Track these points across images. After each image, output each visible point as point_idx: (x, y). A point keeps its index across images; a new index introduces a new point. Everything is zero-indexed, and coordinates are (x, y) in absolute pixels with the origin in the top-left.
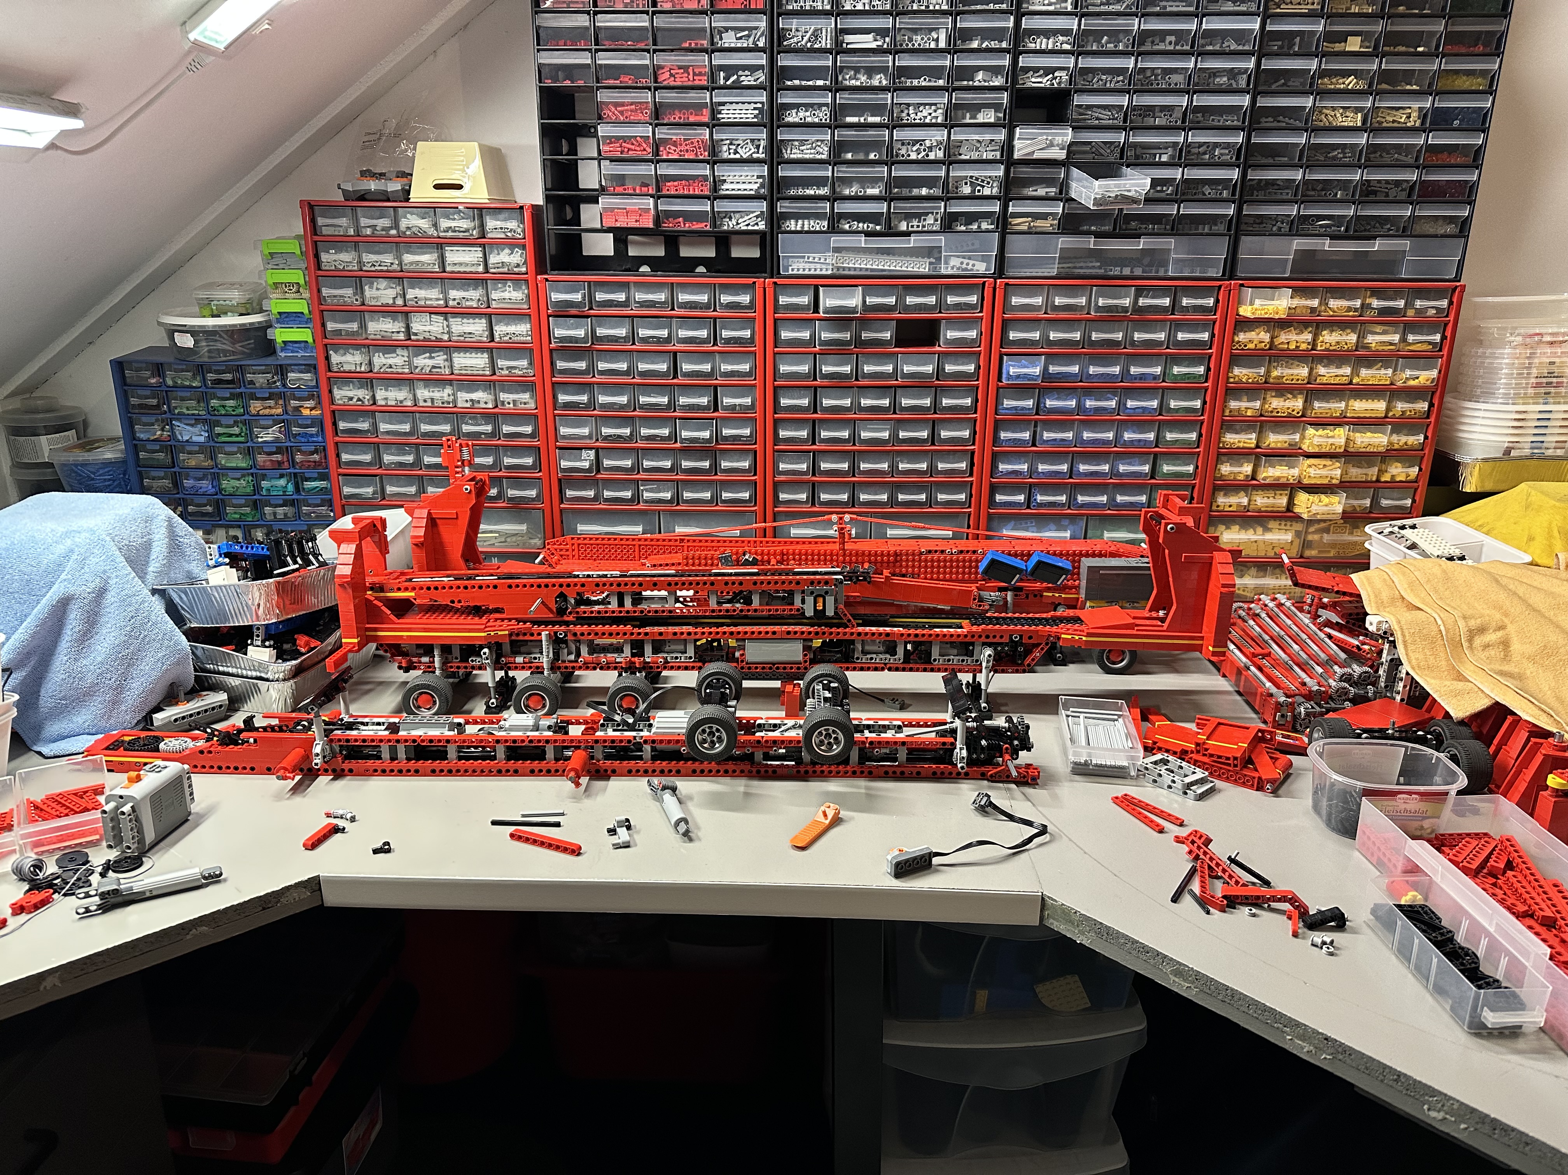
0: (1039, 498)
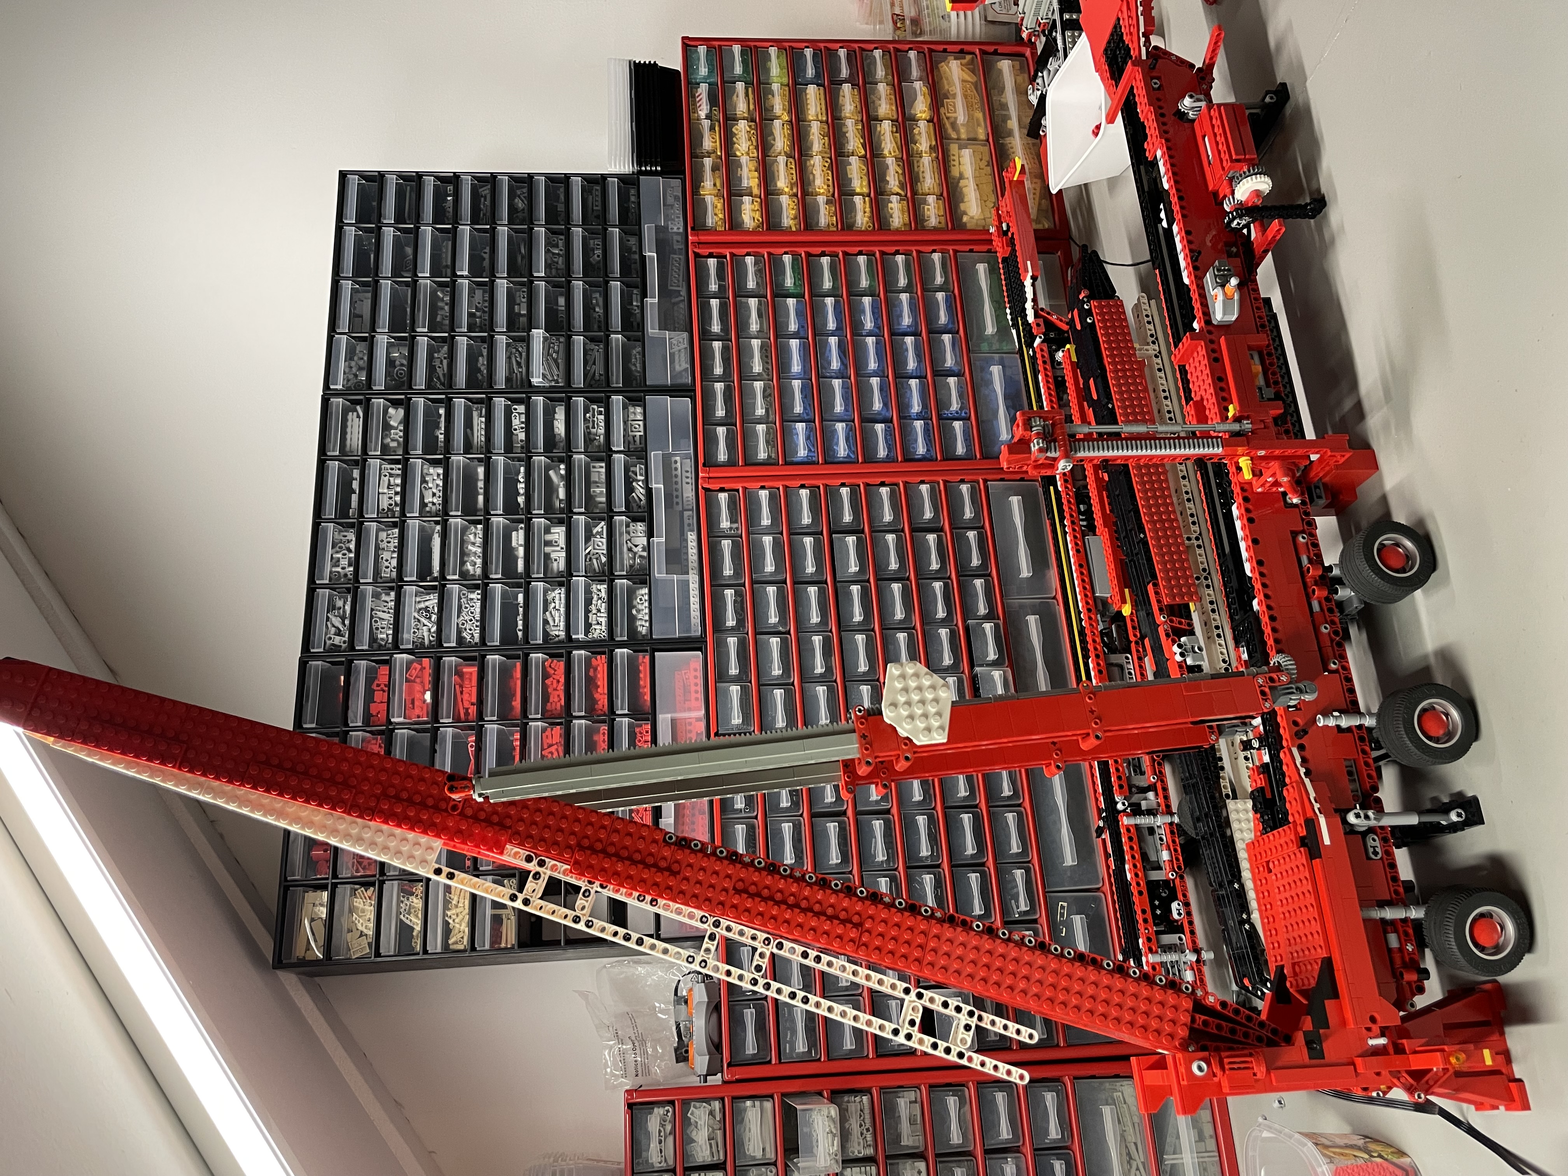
0: (955, 407)
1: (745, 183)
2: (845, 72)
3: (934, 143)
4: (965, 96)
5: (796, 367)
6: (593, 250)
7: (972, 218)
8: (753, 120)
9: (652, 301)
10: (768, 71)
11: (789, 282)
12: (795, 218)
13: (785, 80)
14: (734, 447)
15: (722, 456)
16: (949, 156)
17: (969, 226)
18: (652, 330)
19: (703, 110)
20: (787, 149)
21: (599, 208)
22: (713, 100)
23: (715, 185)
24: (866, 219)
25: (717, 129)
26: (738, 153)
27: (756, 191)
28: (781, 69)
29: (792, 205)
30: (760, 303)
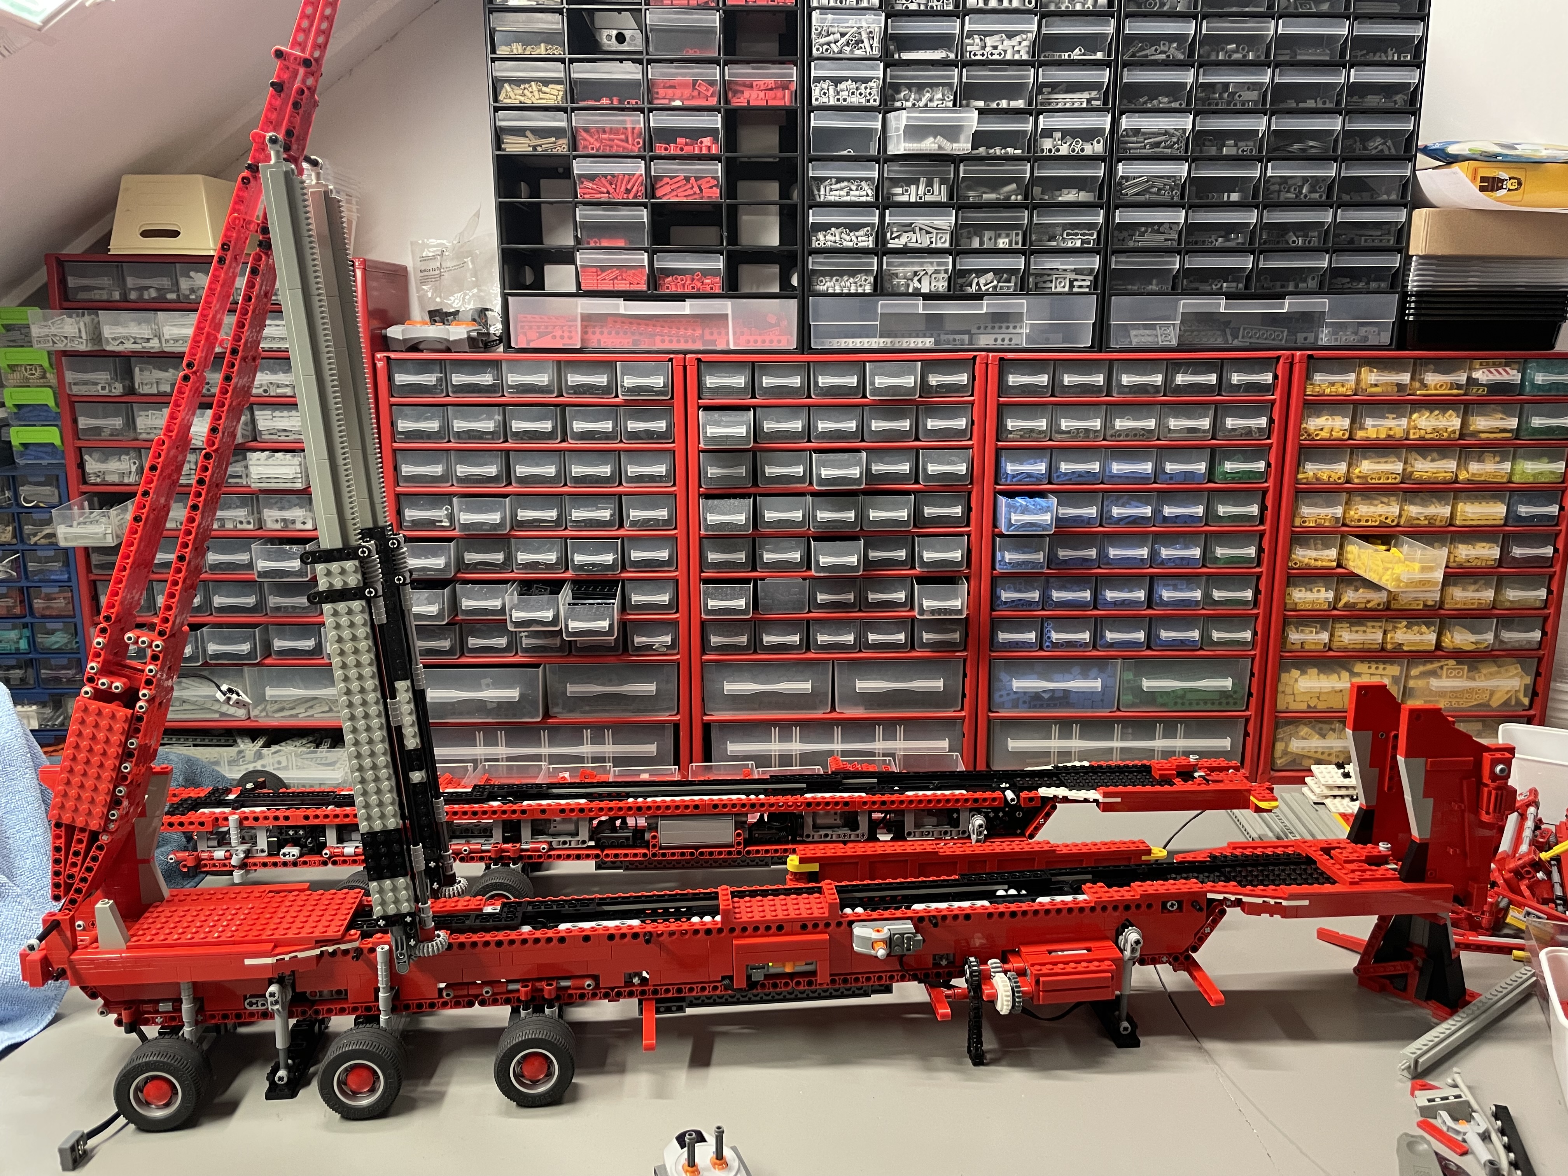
0: (1055, 636)
1: (1369, 422)
2: (1518, 552)
3: (1405, 648)
4: (1470, 691)
5: (1117, 468)
6: (1306, 236)
7: (1296, 680)
8: (1462, 436)
9: (1222, 305)
10: (1534, 457)
11: (1229, 466)
12: (1317, 479)
13: (1516, 478)
14: (1024, 392)
15: (1013, 380)
16: (1384, 663)
17: (1284, 677)
18: (1185, 304)
19: (1482, 375)
20: (1417, 475)
21: (1363, 243)
22: (1496, 388)
23: (1376, 385)
24: (1306, 560)
25: (1455, 392)
26: (1415, 416)
27: (1360, 434)
28: (1534, 475)
29: (1335, 477)
30: (1204, 431)
